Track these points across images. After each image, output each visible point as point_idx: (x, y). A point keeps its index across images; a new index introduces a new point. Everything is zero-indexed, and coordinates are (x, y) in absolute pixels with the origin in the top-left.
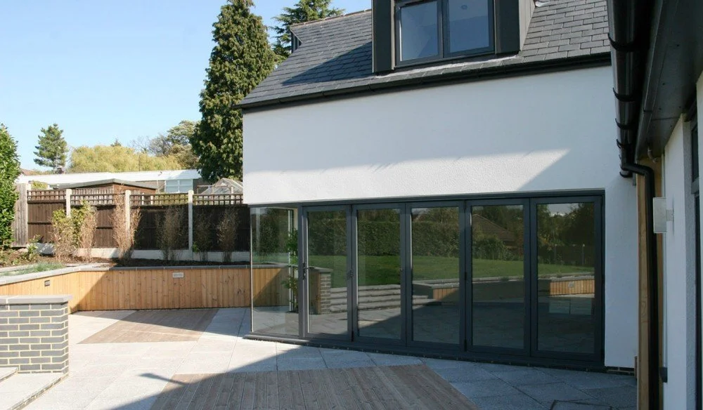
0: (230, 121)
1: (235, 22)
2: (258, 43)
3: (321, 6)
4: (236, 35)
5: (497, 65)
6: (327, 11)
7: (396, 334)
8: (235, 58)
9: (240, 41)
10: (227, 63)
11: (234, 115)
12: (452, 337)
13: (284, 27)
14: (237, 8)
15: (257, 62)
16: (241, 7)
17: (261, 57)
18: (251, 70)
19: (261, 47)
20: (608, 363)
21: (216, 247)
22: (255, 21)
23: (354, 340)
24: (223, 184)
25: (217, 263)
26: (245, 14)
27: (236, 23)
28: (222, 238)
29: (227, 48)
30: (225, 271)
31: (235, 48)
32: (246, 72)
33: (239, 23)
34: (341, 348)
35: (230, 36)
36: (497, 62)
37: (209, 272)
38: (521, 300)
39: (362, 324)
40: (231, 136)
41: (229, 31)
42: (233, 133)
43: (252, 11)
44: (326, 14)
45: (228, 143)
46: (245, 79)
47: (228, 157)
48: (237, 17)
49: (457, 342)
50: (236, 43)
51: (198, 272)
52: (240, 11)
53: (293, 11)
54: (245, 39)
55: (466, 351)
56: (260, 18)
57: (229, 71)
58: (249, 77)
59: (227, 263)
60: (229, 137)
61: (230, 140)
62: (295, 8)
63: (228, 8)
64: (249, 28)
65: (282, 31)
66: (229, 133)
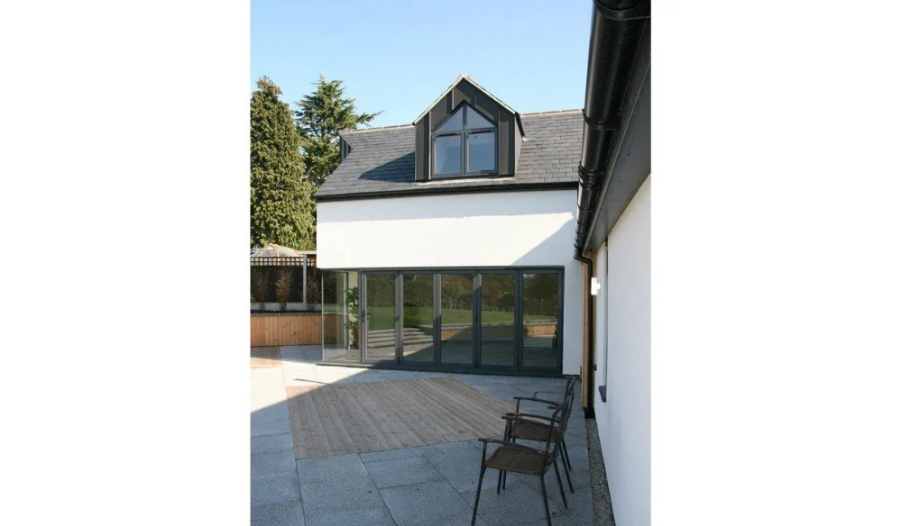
0: (263, 193)
1: (265, 107)
2: (286, 127)
3: (336, 96)
4: (267, 118)
5: (501, 183)
6: (340, 100)
7: (430, 359)
8: (267, 139)
9: (272, 125)
10: (259, 142)
11: (266, 188)
12: (467, 359)
13: (303, 112)
14: (267, 95)
15: (285, 144)
16: (271, 94)
17: (288, 139)
18: (279, 149)
19: (289, 130)
20: (565, 372)
21: (273, 299)
22: (283, 108)
23: (399, 364)
24: (270, 248)
25: (273, 312)
26: (274, 101)
27: (268, 109)
28: (279, 292)
29: (260, 130)
30: (284, 318)
31: (266, 130)
32: (275, 151)
33: (269, 109)
34: (391, 369)
35: (261, 118)
36: (500, 181)
37: (271, 318)
38: (512, 339)
39: (405, 354)
40: (264, 205)
41: (261, 115)
42: (265, 203)
43: (280, 98)
44: (340, 103)
45: (260, 211)
46: (275, 157)
47: (260, 223)
48: (267, 103)
49: (471, 363)
50: (268, 126)
51: (262, 318)
52: (270, 97)
53: (312, 98)
54: (275, 122)
55: (477, 368)
56: (287, 105)
57: (262, 150)
58: (277, 156)
59: (283, 311)
60: (261, 206)
61: (262, 208)
62: (313, 95)
63: (259, 93)
64: (278, 114)
65: (301, 114)
66: (262, 202)
